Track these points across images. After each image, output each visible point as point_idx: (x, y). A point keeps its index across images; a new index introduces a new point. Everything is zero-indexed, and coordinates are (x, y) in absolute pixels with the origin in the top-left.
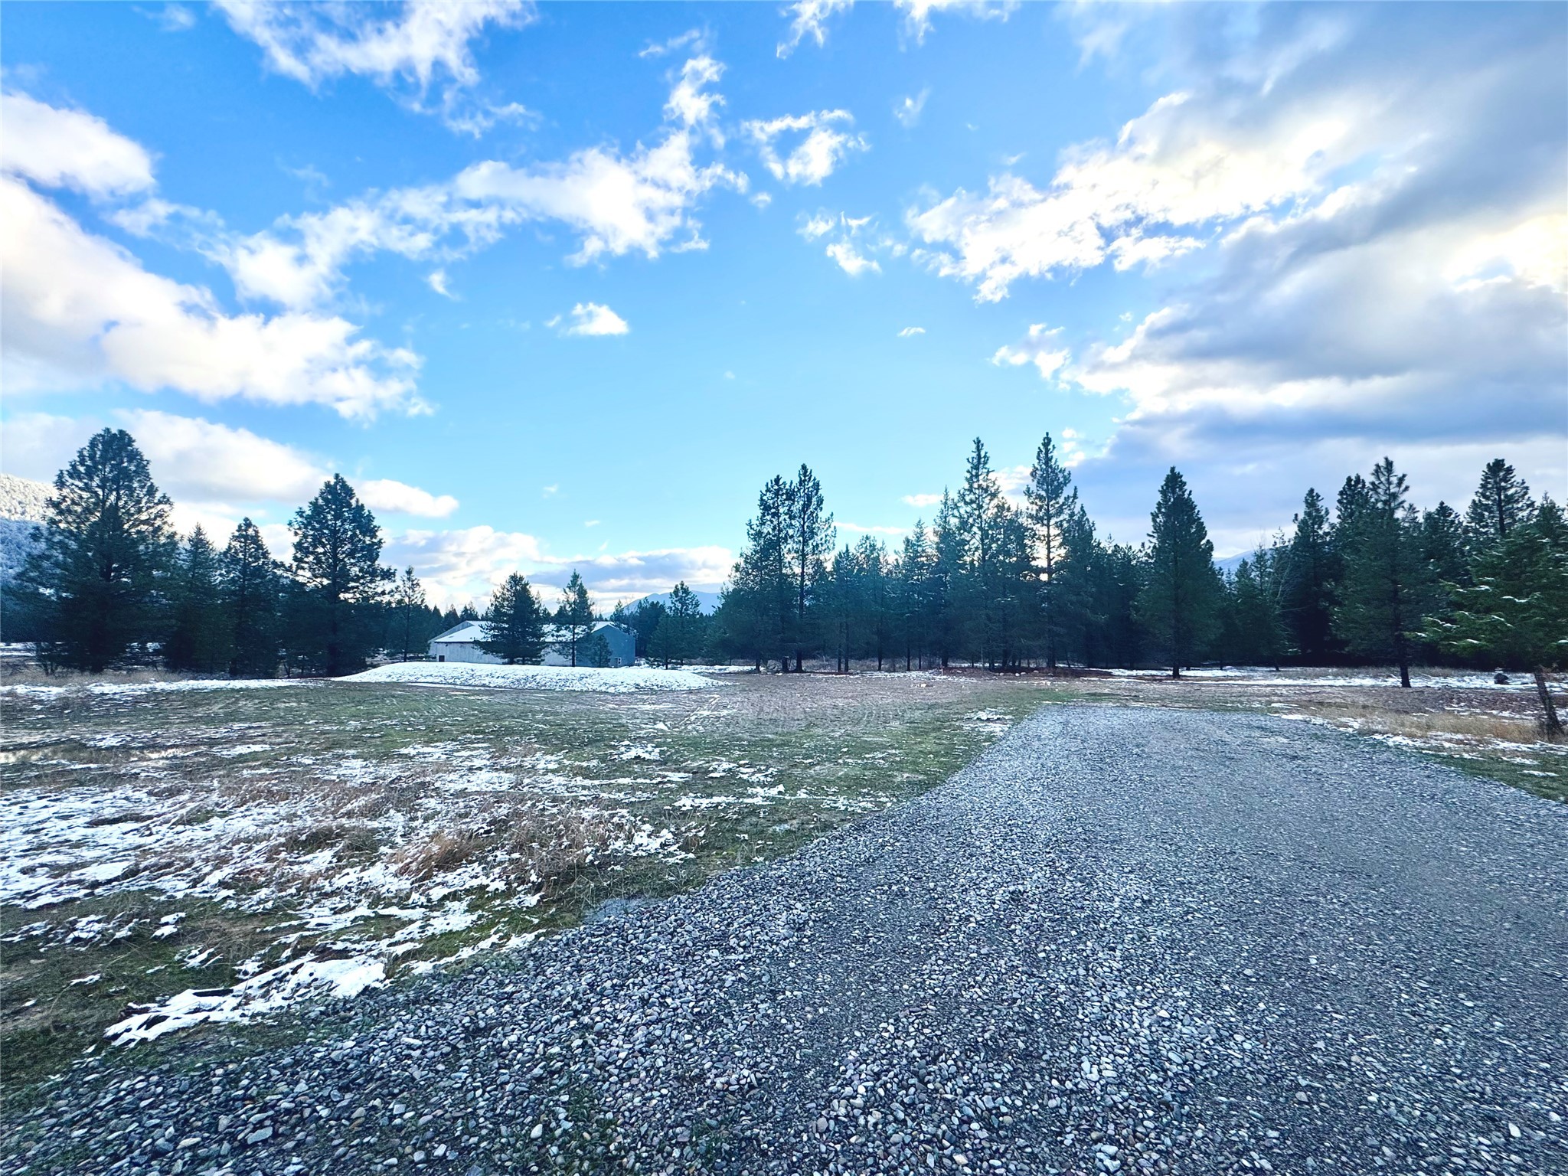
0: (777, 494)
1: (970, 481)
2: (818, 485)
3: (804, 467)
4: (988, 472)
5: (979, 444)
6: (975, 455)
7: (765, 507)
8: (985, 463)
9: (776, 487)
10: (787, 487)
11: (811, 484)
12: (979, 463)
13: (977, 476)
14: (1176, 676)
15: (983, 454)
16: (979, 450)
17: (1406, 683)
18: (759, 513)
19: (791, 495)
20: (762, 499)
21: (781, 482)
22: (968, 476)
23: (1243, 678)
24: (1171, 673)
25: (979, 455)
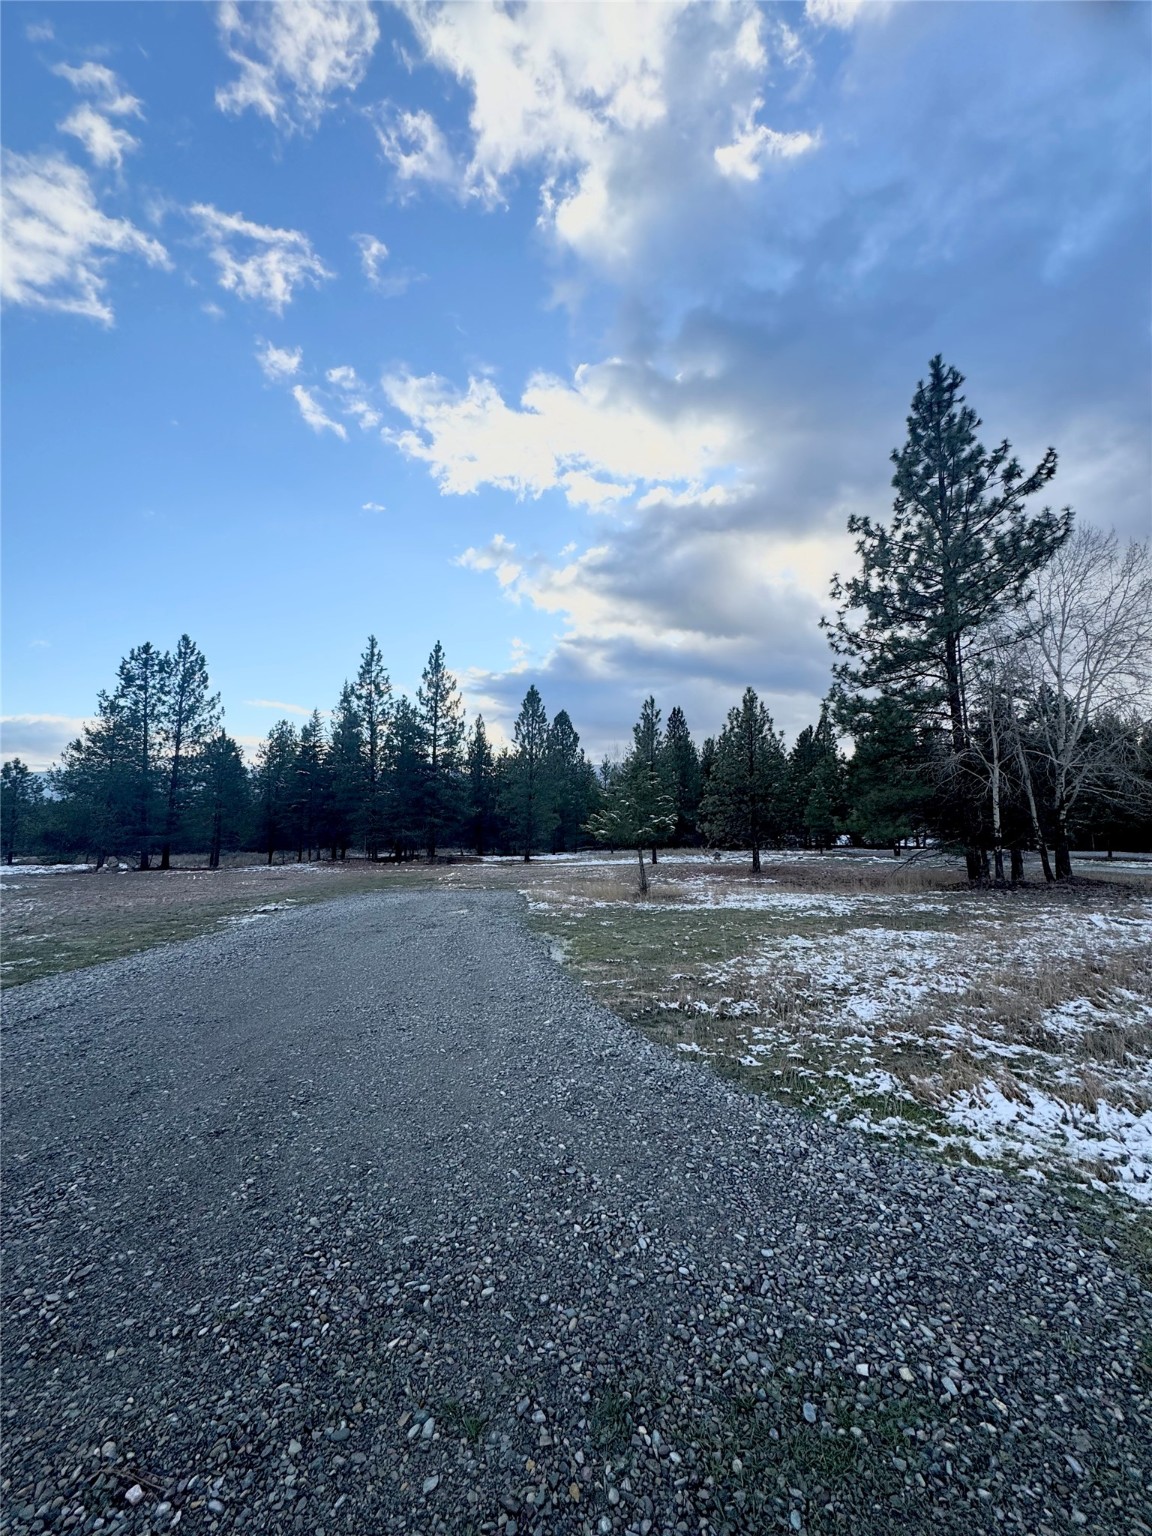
0: (145, 664)
1: (361, 676)
2: (203, 660)
3: (185, 638)
4: (382, 670)
5: (373, 642)
6: (368, 651)
7: (129, 679)
8: (379, 660)
9: (144, 656)
10: (162, 657)
11: (193, 658)
12: (372, 660)
13: (369, 672)
14: (527, 860)
15: (376, 651)
16: (373, 646)
17: (655, 861)
18: (119, 682)
19: (164, 666)
20: (122, 668)
21: (151, 651)
22: (361, 671)
23: (574, 860)
24: (523, 858)
25: (372, 652)
